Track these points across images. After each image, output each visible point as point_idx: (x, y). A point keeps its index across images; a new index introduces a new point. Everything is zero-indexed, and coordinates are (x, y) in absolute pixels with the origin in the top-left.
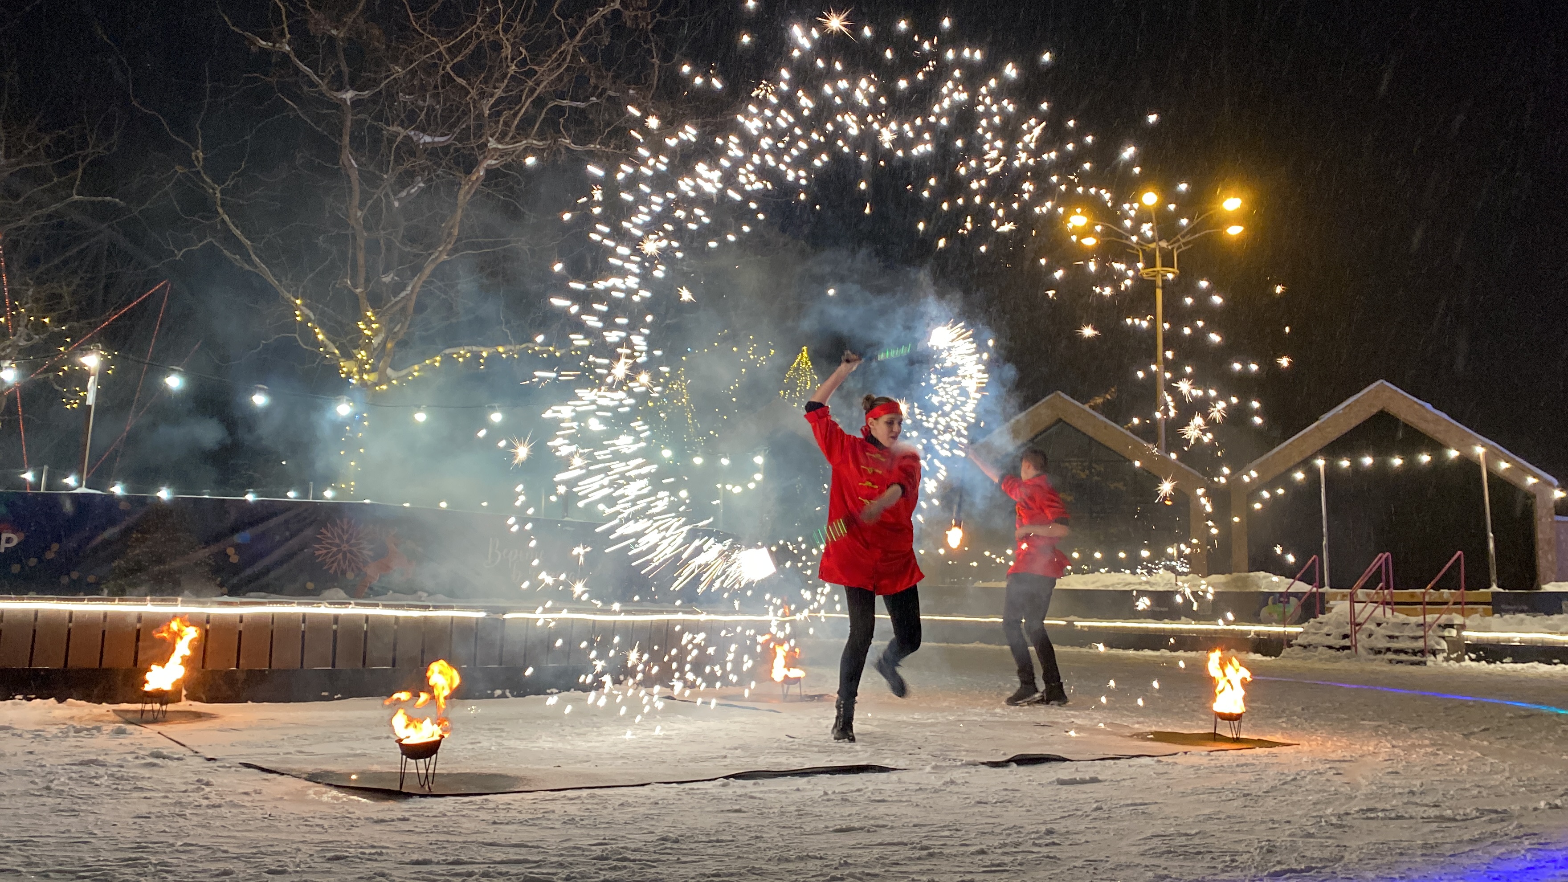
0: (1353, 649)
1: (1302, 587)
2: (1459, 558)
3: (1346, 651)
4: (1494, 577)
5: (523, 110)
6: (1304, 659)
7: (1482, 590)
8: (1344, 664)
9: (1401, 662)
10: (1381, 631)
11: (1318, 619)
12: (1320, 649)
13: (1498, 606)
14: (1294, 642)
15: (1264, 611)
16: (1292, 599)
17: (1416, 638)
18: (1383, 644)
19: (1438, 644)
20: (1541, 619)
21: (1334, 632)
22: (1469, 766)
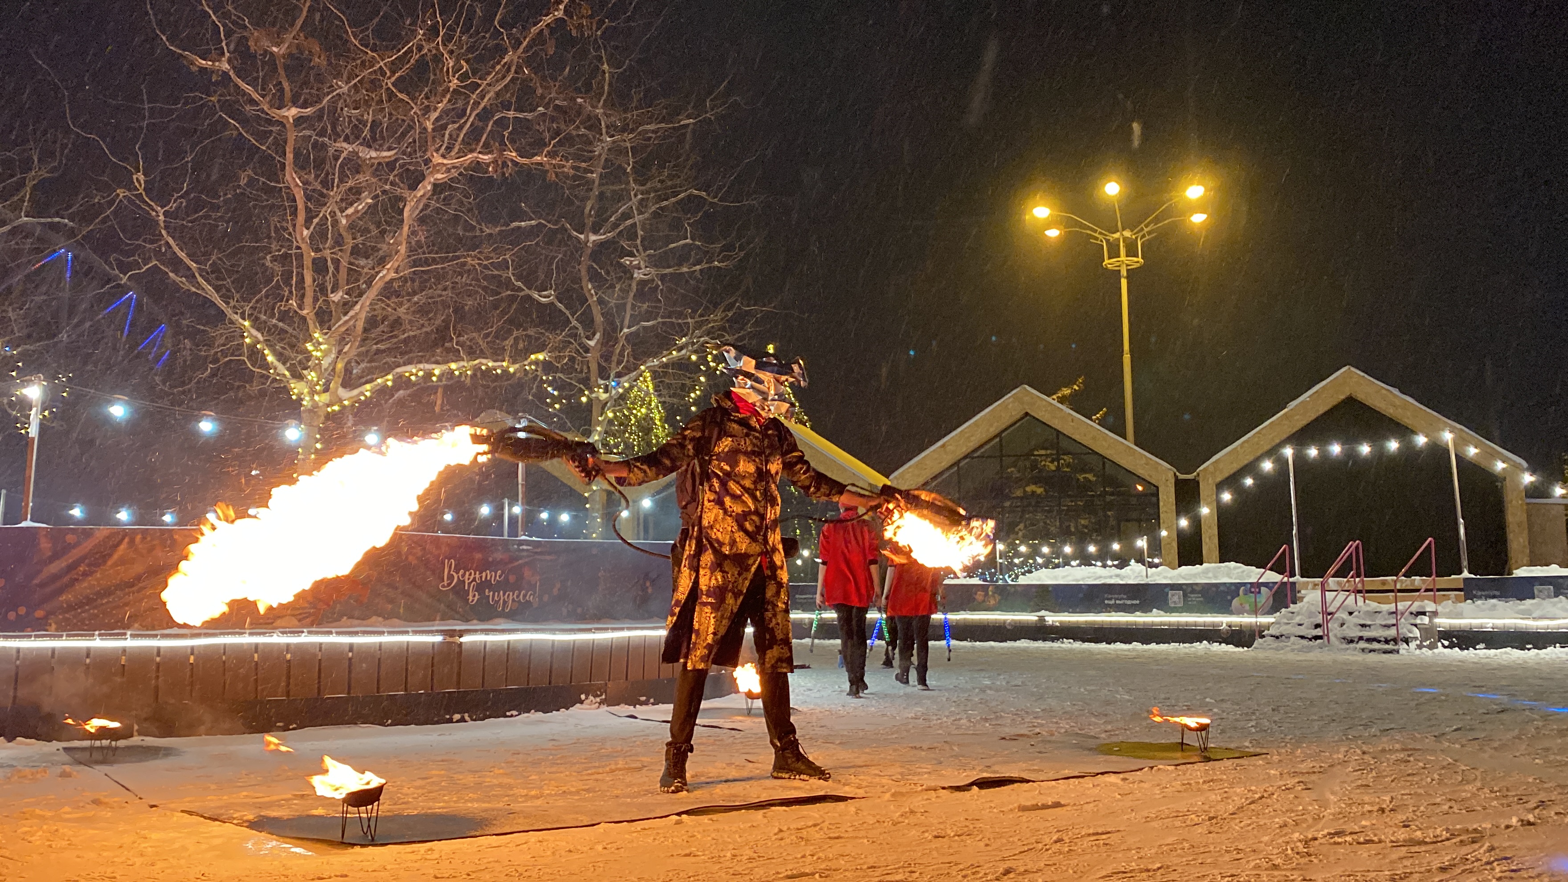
0: (1326, 638)
1: (1272, 577)
2: (1430, 544)
3: (1319, 641)
4: (1465, 563)
5: (469, 124)
6: (1277, 649)
7: (1453, 576)
8: (1317, 655)
9: (1374, 651)
10: (1352, 620)
11: (1289, 609)
12: (1293, 639)
13: (1469, 592)
14: (1266, 632)
15: (1236, 602)
16: (1262, 588)
17: (1388, 626)
18: (1356, 633)
19: (1410, 632)
20: (1513, 604)
21: (1307, 622)
22: (1440, 775)
